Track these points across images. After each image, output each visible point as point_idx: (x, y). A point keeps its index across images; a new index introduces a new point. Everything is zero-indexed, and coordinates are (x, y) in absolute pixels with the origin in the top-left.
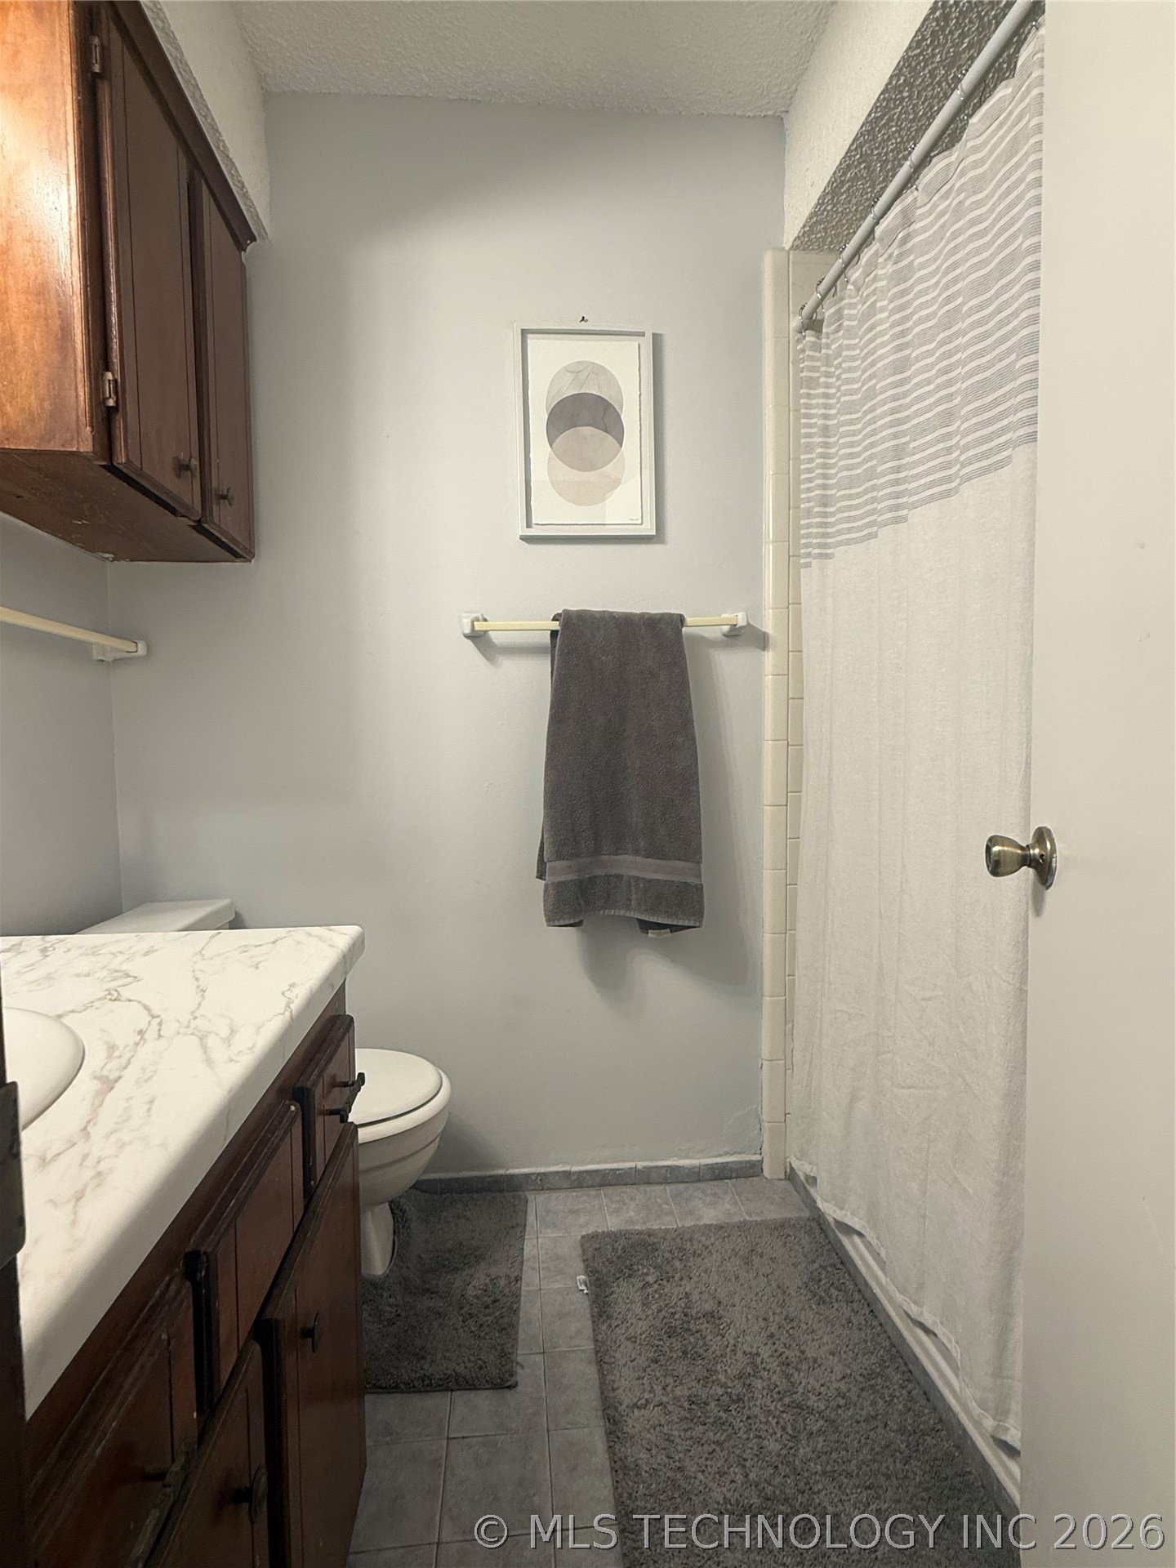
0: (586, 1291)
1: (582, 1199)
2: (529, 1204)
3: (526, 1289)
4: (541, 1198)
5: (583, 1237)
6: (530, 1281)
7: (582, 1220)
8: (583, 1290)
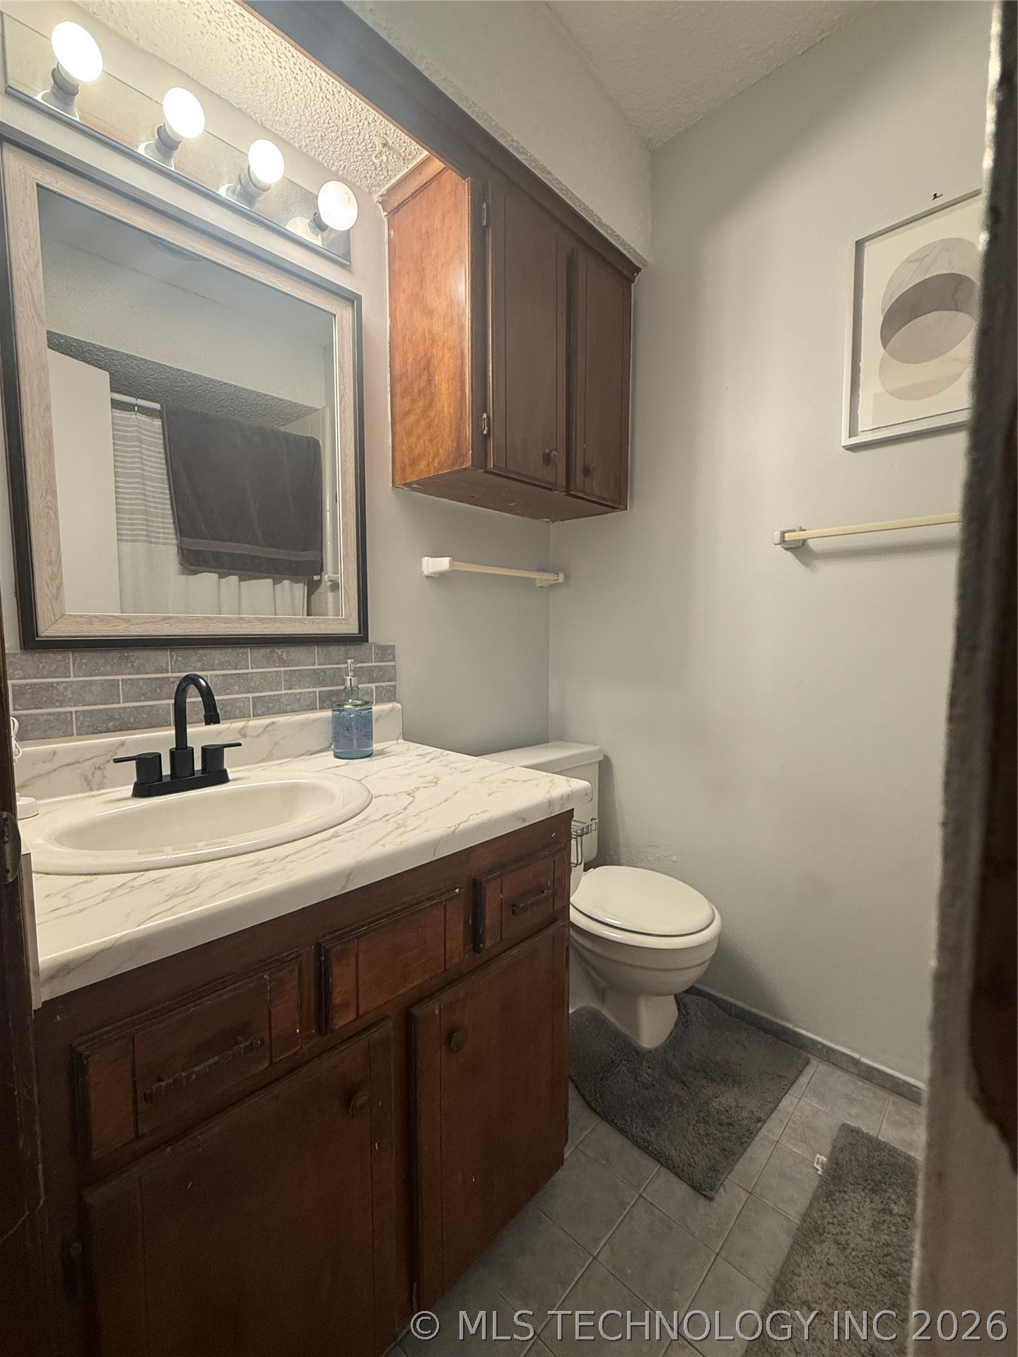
0: (819, 1172)
1: (864, 1092)
2: (808, 1067)
3: (766, 1133)
4: (823, 1068)
5: (844, 1125)
6: (772, 1129)
7: (854, 1111)
8: (818, 1170)
